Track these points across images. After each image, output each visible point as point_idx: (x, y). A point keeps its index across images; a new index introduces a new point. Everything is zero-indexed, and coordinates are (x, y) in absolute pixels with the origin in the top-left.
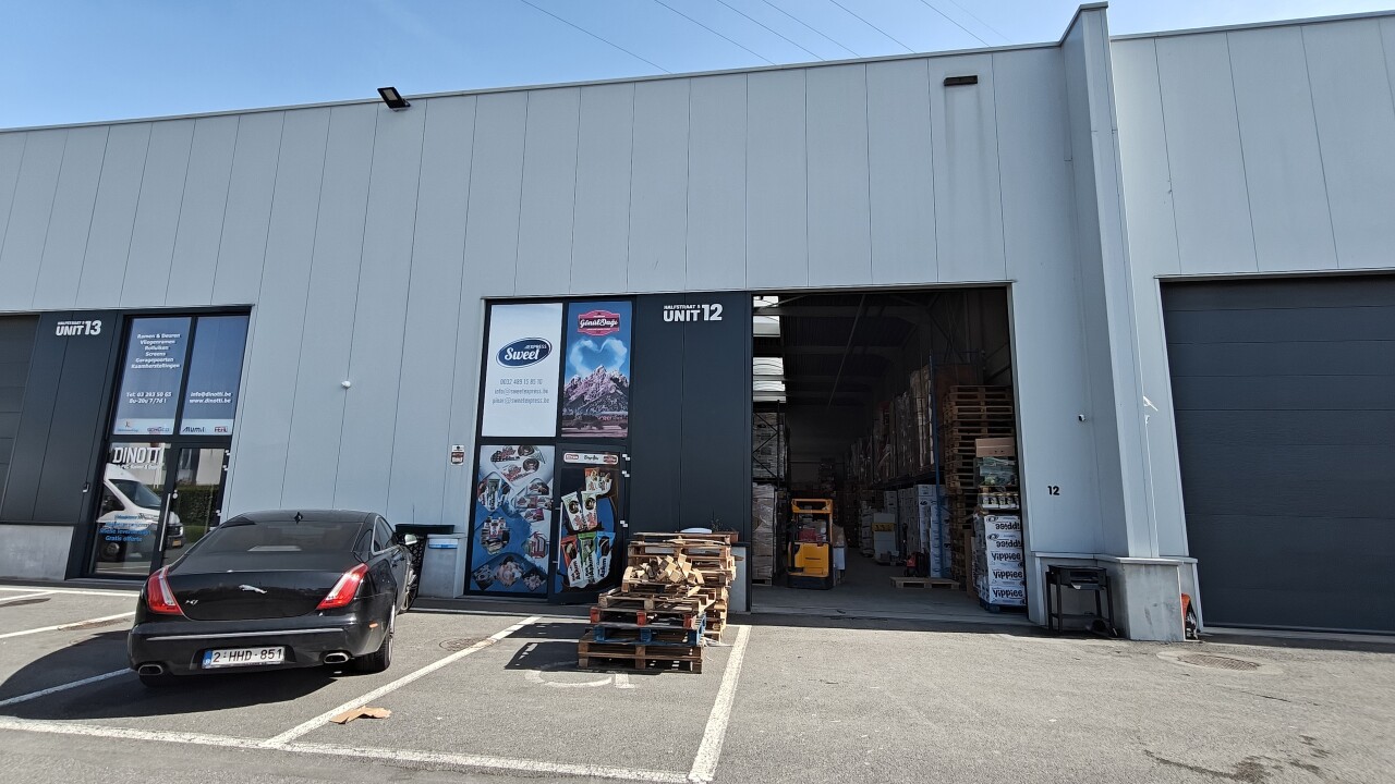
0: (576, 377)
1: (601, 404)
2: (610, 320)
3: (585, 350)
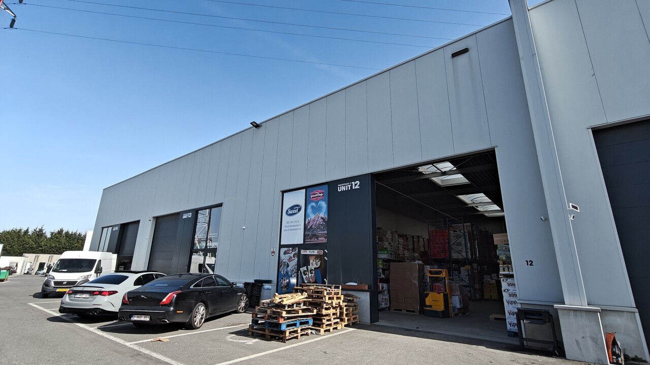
0: (309, 219)
1: (318, 229)
2: (320, 193)
3: (312, 207)
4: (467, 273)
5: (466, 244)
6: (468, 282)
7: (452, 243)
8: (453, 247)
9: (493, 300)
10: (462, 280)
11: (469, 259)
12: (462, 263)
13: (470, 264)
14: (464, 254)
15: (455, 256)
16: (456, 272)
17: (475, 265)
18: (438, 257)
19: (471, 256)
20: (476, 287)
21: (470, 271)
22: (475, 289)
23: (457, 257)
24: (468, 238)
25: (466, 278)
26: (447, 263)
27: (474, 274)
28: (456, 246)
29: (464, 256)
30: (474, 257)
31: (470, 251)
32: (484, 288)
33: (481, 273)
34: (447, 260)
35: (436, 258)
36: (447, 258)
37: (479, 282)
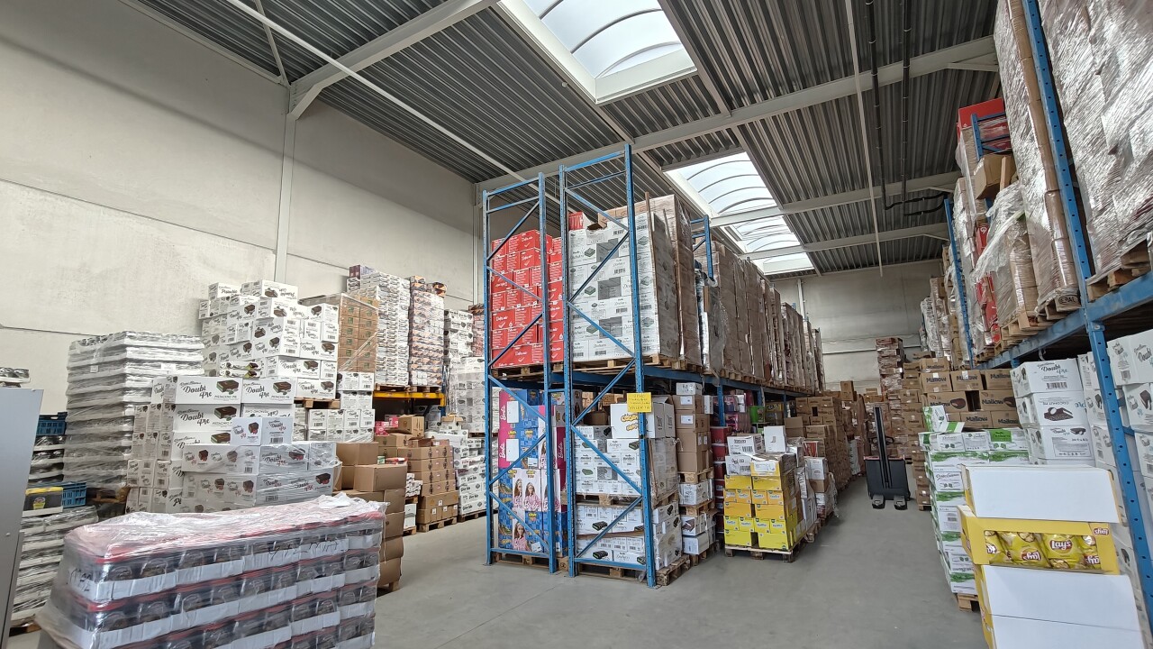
4: (635, 435)
5: (638, 284)
6: (637, 478)
7: (578, 287)
8: (584, 303)
9: (766, 556)
10: (614, 470)
11: (650, 359)
12: (616, 380)
13: (660, 384)
14: (628, 338)
15: (588, 348)
16: (588, 431)
17: (687, 392)
18: (520, 363)
19: (661, 345)
20: (687, 500)
21: (651, 420)
22: (682, 510)
23: (596, 353)
24: (650, 254)
25: (629, 458)
26: (553, 387)
27: (676, 438)
28: (595, 298)
29: (624, 348)
30: (685, 352)
31: (655, 318)
32: (727, 496)
33: (717, 427)
34: (555, 371)
35: (512, 365)
36: (556, 363)
37: (705, 471)
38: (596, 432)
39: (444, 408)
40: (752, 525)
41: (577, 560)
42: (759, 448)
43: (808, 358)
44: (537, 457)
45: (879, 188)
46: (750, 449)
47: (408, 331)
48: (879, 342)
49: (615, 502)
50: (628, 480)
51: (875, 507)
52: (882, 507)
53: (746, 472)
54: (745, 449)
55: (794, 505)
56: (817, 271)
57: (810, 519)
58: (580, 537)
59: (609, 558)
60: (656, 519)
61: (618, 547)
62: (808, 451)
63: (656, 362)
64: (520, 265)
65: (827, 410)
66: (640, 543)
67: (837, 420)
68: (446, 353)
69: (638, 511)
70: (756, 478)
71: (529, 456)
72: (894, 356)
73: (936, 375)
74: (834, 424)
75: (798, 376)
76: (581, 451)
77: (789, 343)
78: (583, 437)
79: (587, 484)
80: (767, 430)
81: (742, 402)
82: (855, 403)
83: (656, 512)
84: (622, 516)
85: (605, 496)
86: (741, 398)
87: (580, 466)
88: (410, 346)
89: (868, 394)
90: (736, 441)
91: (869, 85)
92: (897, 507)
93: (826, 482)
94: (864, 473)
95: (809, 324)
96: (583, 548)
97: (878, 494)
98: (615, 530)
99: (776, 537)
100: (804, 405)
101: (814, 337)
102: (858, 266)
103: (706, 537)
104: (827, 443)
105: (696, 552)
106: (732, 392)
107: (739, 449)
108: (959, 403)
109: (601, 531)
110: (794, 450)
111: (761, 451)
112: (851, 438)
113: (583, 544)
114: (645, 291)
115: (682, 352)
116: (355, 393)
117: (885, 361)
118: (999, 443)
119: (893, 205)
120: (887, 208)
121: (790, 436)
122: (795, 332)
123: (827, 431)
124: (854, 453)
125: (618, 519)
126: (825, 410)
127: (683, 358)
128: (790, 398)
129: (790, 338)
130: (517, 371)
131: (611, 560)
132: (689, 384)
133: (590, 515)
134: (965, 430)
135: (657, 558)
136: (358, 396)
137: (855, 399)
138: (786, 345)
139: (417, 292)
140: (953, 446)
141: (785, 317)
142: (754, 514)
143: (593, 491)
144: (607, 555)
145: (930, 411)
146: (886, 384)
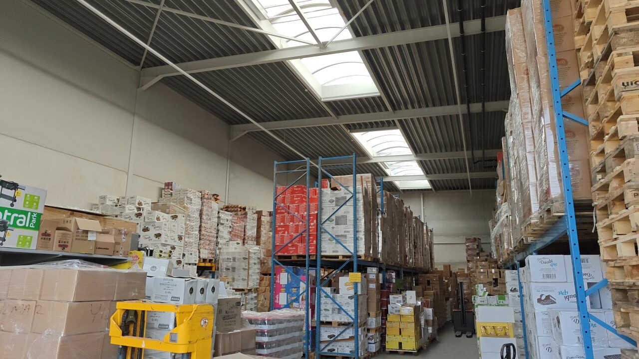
4: (352, 293)
5: (356, 219)
6: (352, 314)
7: (325, 217)
8: (327, 226)
9: (406, 353)
10: (340, 309)
11: (359, 257)
12: (344, 265)
13: (362, 269)
14: (350, 245)
15: (329, 249)
16: (328, 290)
17: (372, 272)
18: (291, 253)
19: (365, 250)
20: (371, 326)
21: (359, 286)
22: (368, 330)
23: (333, 252)
24: (362, 206)
25: (348, 303)
26: (310, 266)
27: (367, 295)
28: (333, 224)
29: (348, 250)
30: (373, 252)
31: (363, 237)
32: (388, 324)
33: (385, 290)
34: (311, 258)
35: (286, 254)
36: (311, 255)
37: (379, 312)
38: (331, 290)
39: (214, 272)
40: (399, 339)
41: (320, 353)
42: (404, 301)
43: (425, 249)
44: (299, 302)
45: (470, 152)
46: (400, 302)
47: (199, 224)
48: (467, 240)
49: (340, 324)
50: (348, 314)
51: (457, 336)
52: (460, 336)
53: (397, 313)
54: (397, 302)
55: (419, 330)
56: (433, 189)
57: (425, 338)
58: (321, 342)
59: (336, 351)
60: (360, 333)
61: (341, 346)
62: (425, 305)
63: (363, 258)
64: (293, 202)
65: (436, 282)
66: (352, 344)
67: (440, 288)
68: (217, 237)
69: (351, 329)
70: (402, 315)
71: (295, 302)
72: (476, 249)
73: (482, 270)
74: (439, 291)
75: (420, 260)
76: (323, 300)
77: (416, 241)
78: (326, 293)
79: (326, 316)
80: (408, 292)
81: (394, 277)
82: (451, 278)
83: (360, 329)
84: (344, 331)
85: (335, 322)
86: (394, 274)
87: (323, 307)
88: (200, 233)
89: (459, 272)
90: (394, 298)
91: (466, 111)
92: (467, 337)
93: (433, 320)
94: (453, 321)
95: (427, 227)
96: (323, 348)
97: (460, 330)
98: (339, 338)
99: (410, 345)
100: (423, 278)
101: (430, 234)
102: (458, 189)
103: (378, 344)
104: (434, 302)
105: (374, 350)
106: (389, 271)
107: (395, 300)
108: (490, 283)
109: (332, 339)
110: (419, 303)
111: (405, 303)
112: (447, 299)
113: (322, 346)
114: (359, 224)
115: (371, 252)
116: (190, 264)
117: (470, 252)
118: (501, 301)
119: (477, 162)
120: (474, 163)
121: (418, 296)
122: (419, 234)
123: (435, 295)
124: (448, 308)
125: (342, 333)
126: (434, 282)
127: (372, 255)
128: (415, 274)
129: (417, 238)
130: (290, 257)
131: (337, 352)
132: (373, 268)
133: (326, 331)
134: (489, 295)
135: (359, 351)
136: (191, 266)
137: (451, 276)
138: (414, 243)
139: (205, 200)
140: (483, 301)
141: (415, 225)
142: (400, 334)
143: (329, 320)
144: (334, 350)
145: (478, 286)
146: (470, 266)
